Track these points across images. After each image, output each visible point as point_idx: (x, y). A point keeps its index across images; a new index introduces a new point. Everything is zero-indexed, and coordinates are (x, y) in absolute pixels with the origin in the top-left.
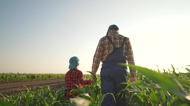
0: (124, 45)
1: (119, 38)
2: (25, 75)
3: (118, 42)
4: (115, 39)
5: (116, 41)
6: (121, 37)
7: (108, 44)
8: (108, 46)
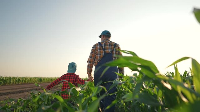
0: (115, 51)
1: (110, 44)
2: (36, 79)
3: (109, 48)
4: (105, 45)
5: (107, 46)
6: (111, 43)
7: (99, 50)
8: (99, 51)
